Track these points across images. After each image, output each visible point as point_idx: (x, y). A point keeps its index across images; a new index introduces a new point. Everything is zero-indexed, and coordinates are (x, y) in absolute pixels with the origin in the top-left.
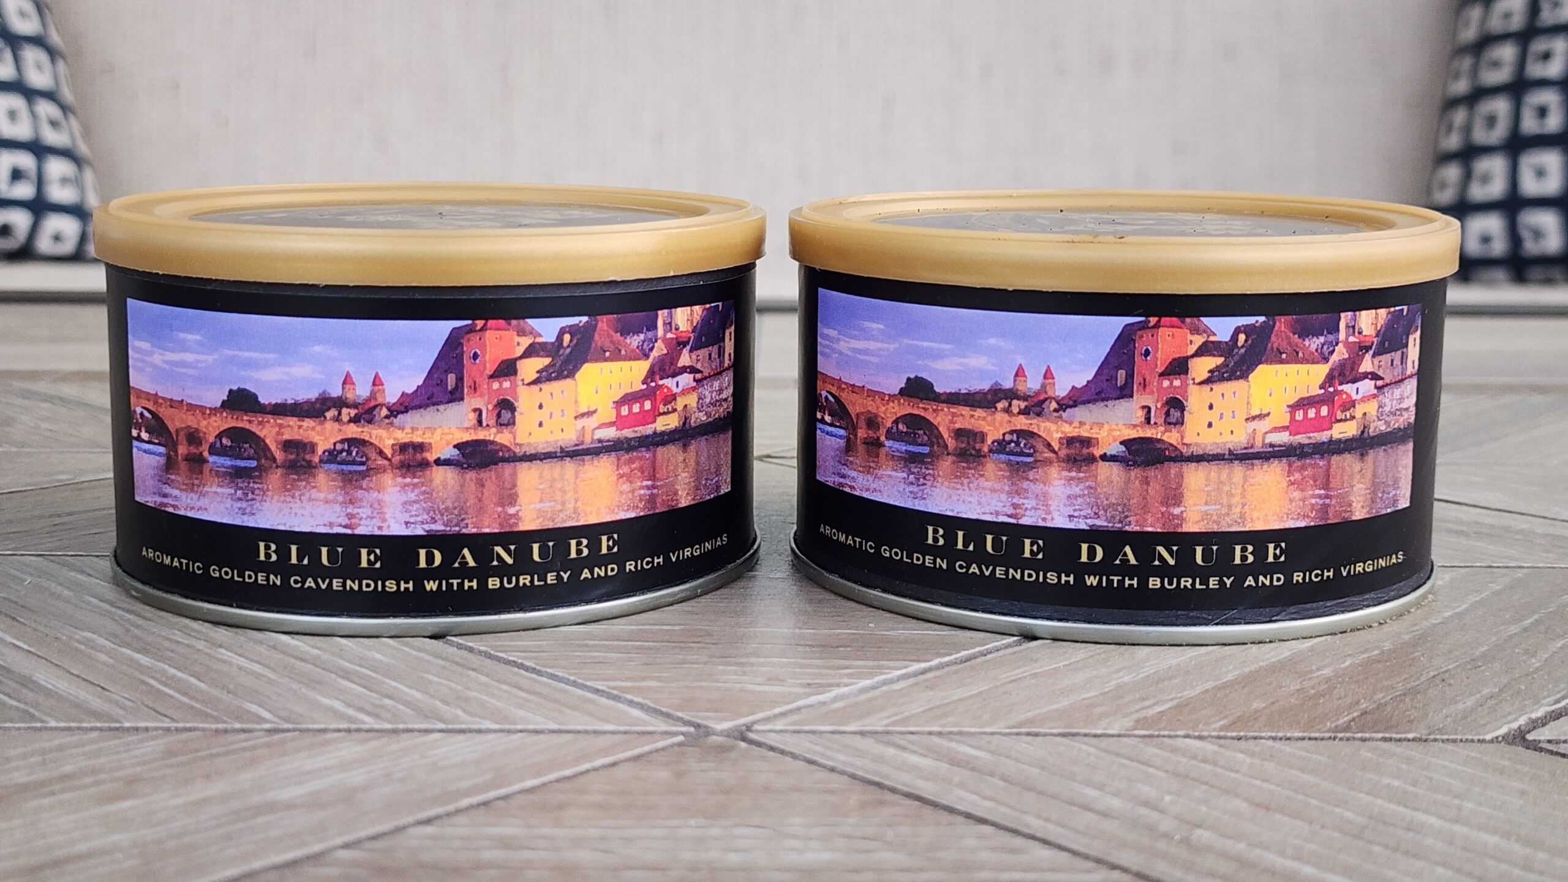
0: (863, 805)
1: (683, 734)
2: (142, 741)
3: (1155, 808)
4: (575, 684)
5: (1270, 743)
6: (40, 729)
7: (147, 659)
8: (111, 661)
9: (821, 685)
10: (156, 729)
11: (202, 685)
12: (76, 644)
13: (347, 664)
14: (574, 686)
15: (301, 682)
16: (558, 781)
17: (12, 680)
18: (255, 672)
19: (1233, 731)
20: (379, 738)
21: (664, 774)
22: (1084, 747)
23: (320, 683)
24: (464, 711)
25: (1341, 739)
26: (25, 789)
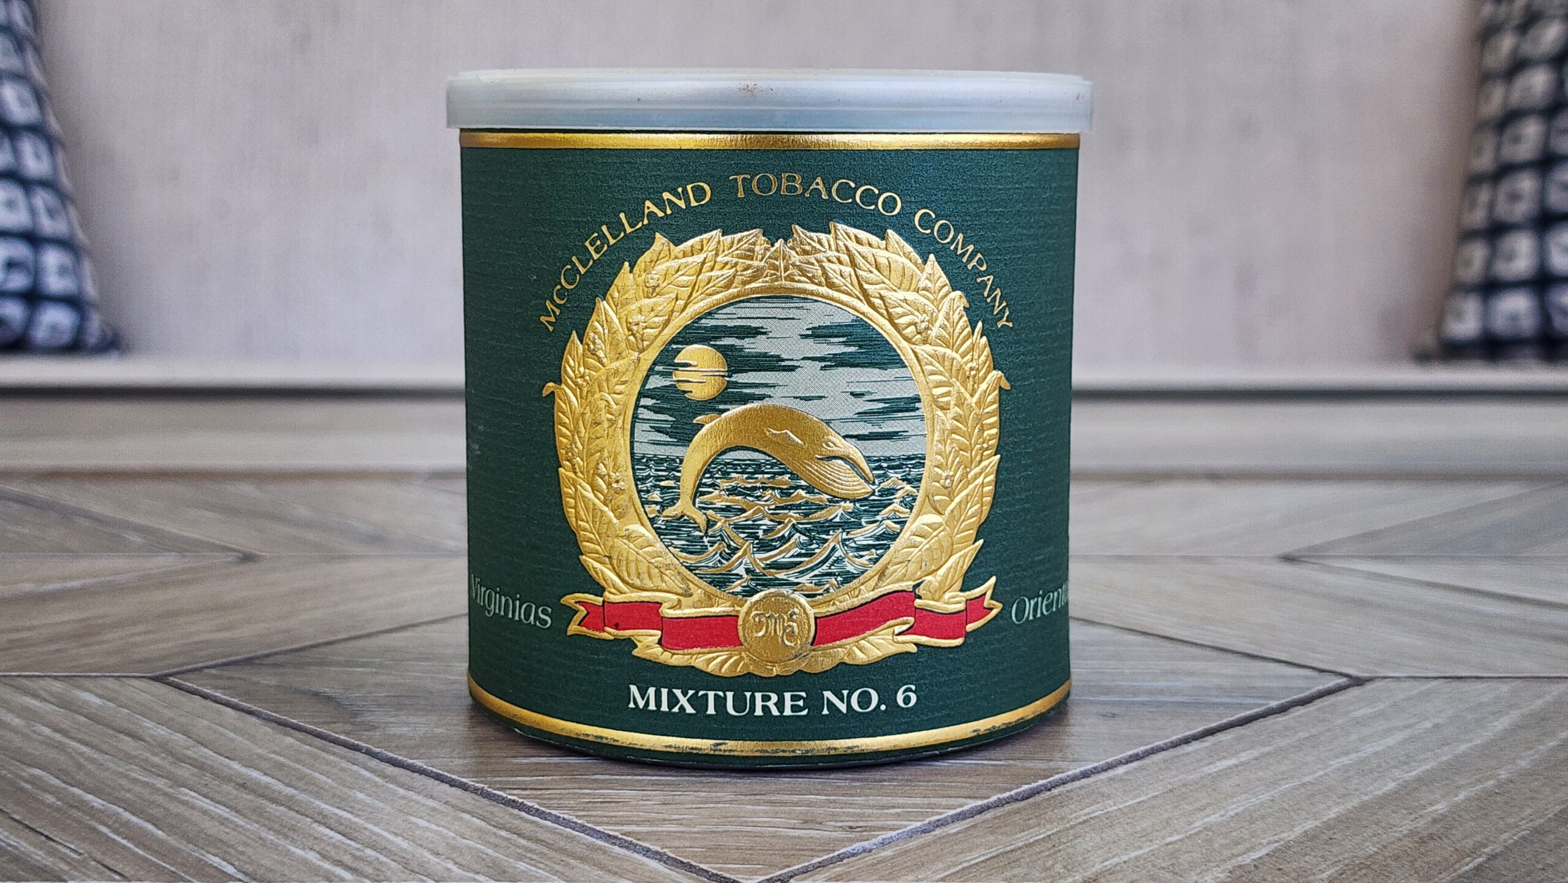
7: (101, 801)
8: (58, 803)
9: (866, 829)
11: (160, 833)
12: (23, 784)
13: (324, 806)
14: (583, 832)
15: (271, 829)
18: (220, 816)
23: (293, 829)
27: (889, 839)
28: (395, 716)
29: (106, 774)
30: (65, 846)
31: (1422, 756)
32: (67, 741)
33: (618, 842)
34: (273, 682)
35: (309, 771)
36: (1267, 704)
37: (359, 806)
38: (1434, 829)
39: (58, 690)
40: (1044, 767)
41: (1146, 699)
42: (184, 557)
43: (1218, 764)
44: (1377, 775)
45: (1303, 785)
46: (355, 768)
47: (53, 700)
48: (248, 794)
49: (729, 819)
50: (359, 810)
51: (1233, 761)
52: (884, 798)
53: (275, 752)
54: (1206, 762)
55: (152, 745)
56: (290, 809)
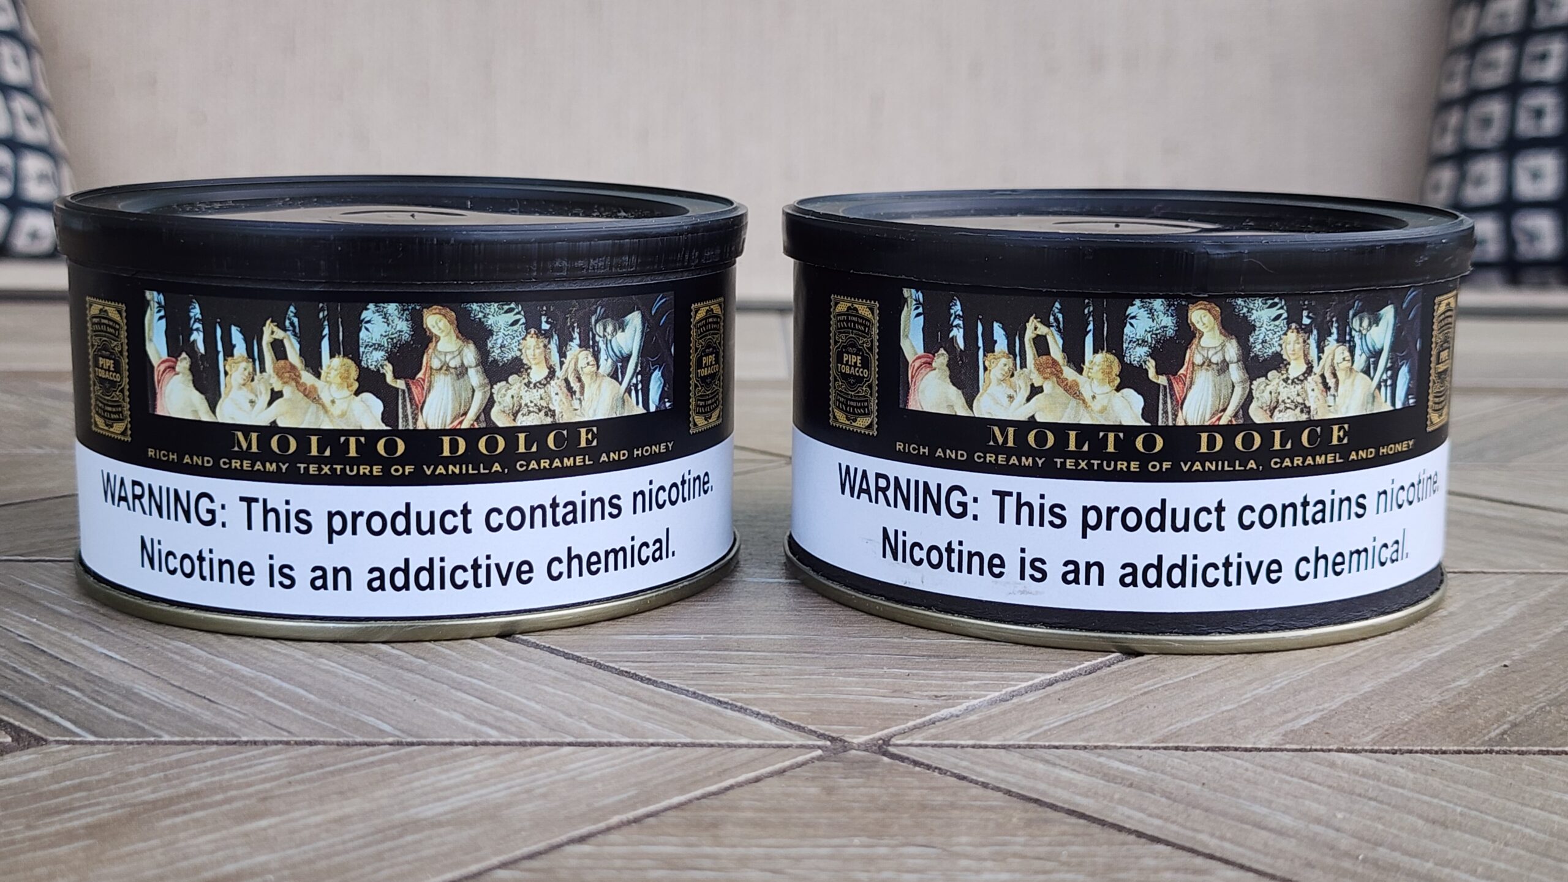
0: (1029, 823)
1: (819, 747)
2: (265, 755)
3: (1328, 825)
4: (695, 695)
5: (1427, 756)
6: (153, 743)
7: (248, 670)
8: (211, 671)
9: (949, 698)
10: (276, 743)
11: (312, 697)
12: (170, 655)
13: (455, 675)
14: (696, 698)
15: (413, 694)
16: (704, 797)
17: (112, 691)
18: (363, 683)
19: (1386, 746)
20: (510, 751)
21: (813, 790)
22: (1239, 762)
23: (433, 694)
24: (589, 723)
25: (1498, 752)
26: (154, 805)
27: (972, 706)
30: (229, 708)
31: (1443, 640)
33: (731, 707)
37: (487, 675)
38: (1460, 701)
49: (826, 689)
50: (488, 678)
52: (962, 672)
56: (425, 677)
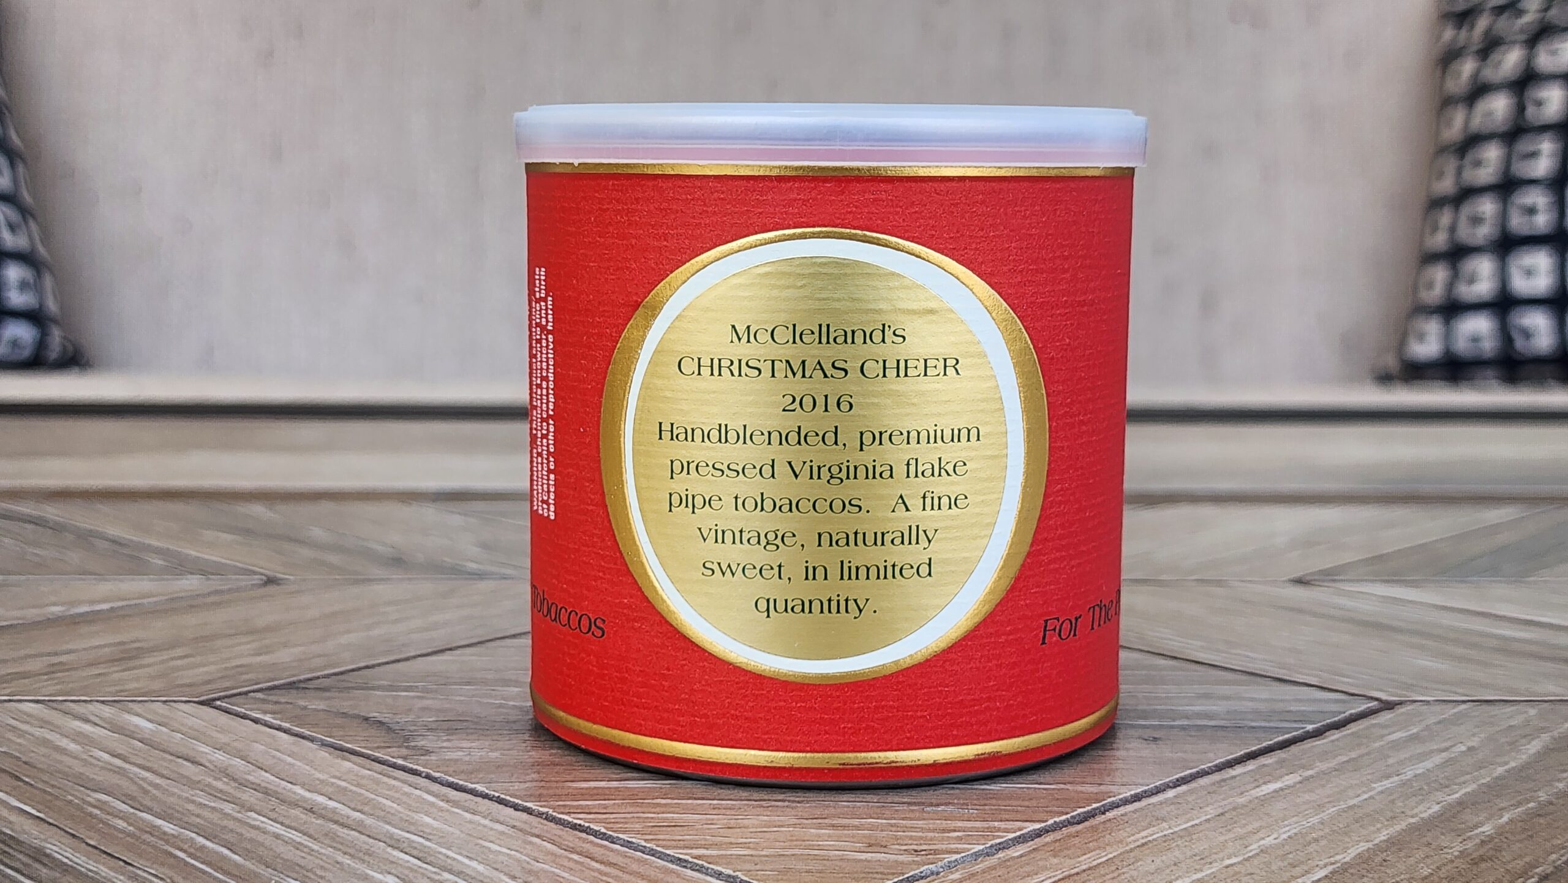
4: (653, 853)
7: (172, 826)
8: (131, 828)
11: (236, 857)
12: (90, 809)
14: (653, 855)
17: (21, 852)
18: (294, 841)
23: (368, 853)
27: (954, 862)
28: (448, 740)
29: (172, 799)
30: (145, 871)
31: (1462, 779)
32: (127, 766)
33: (689, 866)
34: (322, 707)
35: (373, 796)
36: (1303, 728)
37: (428, 831)
38: (1481, 852)
39: (108, 715)
40: (1095, 791)
41: (1186, 723)
42: (208, 579)
43: (1264, 787)
44: (1421, 797)
45: (1350, 808)
46: (418, 792)
47: (105, 726)
48: (317, 819)
49: (795, 843)
50: (430, 834)
51: (1278, 785)
52: (944, 822)
53: (335, 777)
54: (1254, 785)
55: (213, 771)
56: (360, 832)
